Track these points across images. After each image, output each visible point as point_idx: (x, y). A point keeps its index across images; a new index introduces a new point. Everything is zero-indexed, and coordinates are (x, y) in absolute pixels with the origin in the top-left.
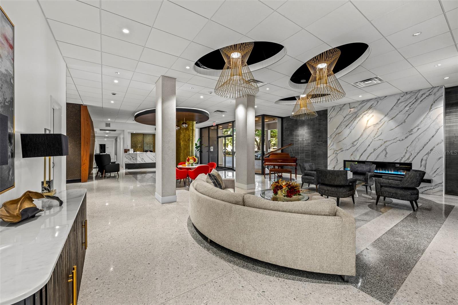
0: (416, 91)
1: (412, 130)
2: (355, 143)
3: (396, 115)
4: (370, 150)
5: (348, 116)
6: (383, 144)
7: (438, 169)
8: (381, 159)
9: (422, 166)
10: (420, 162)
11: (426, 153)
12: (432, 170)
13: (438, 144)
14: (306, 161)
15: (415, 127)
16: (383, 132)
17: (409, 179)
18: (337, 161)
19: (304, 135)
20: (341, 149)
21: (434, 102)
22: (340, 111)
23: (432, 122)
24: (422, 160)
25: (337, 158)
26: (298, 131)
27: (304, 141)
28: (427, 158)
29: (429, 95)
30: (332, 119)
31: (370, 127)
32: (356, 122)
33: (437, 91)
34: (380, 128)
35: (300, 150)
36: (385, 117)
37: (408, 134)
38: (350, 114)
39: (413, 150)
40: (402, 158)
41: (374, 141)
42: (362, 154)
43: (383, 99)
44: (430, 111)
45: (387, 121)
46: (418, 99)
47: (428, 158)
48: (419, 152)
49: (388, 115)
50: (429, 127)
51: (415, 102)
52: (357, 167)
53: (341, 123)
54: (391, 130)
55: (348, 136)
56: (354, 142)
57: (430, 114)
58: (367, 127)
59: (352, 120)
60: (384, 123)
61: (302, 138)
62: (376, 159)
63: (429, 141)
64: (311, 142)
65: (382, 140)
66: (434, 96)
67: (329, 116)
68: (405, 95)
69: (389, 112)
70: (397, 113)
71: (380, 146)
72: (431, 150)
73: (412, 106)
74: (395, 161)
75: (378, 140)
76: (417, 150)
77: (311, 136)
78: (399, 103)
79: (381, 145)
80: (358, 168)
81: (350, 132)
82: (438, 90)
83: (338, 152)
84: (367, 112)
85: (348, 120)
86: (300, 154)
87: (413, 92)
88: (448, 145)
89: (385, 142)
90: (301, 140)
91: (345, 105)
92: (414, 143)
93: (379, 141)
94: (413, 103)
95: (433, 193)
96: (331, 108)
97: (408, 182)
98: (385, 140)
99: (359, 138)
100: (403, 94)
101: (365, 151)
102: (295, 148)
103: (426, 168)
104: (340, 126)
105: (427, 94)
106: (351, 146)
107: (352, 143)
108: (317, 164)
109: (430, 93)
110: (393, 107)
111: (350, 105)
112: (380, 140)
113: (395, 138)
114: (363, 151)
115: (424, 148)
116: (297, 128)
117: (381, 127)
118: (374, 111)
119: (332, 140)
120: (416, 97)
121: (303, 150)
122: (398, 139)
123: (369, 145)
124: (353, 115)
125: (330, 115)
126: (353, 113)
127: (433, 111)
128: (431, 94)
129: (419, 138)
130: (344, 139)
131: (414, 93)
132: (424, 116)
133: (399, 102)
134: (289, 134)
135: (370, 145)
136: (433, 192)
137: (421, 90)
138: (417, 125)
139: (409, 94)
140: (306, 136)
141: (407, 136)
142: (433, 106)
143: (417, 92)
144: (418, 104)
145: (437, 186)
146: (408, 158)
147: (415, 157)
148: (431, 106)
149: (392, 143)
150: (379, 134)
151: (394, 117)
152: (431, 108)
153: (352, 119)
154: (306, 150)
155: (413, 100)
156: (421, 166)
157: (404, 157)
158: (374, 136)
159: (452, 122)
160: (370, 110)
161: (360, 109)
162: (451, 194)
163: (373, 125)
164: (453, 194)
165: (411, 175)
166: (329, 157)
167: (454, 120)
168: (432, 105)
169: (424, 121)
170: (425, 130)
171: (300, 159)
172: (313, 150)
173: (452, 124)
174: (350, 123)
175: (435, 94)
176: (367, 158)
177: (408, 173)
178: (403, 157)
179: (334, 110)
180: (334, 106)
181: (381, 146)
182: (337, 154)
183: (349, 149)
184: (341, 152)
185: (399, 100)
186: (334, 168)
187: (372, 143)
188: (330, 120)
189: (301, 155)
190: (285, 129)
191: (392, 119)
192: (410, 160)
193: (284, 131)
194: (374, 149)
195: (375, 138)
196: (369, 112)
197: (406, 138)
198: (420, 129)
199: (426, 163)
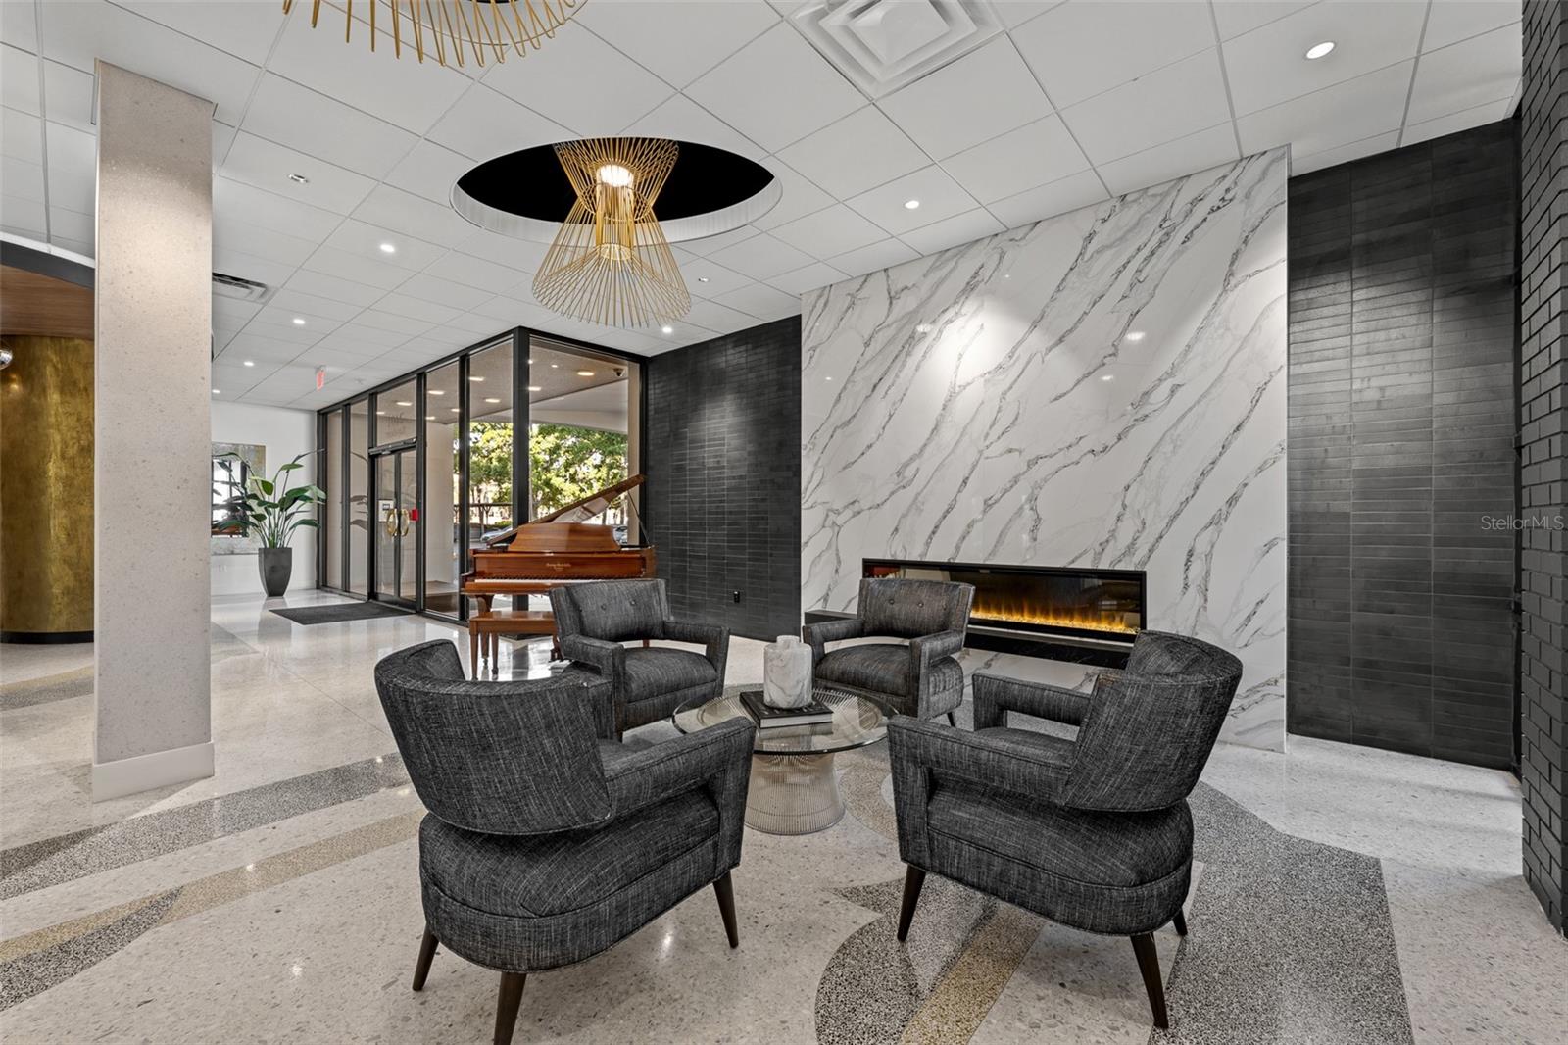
0: (1166, 188)
1: (1146, 394)
2: (909, 473)
3: (1080, 320)
4: (971, 504)
5: (881, 334)
6: (1024, 473)
7: (1262, 601)
8: (1018, 553)
9: (1192, 590)
10: (1183, 568)
11: (1208, 520)
12: (1234, 610)
13: (1261, 469)
14: (732, 564)
15: (1160, 380)
16: (1021, 411)
17: (1122, 740)
18: (839, 562)
19: (724, 439)
20: (853, 503)
21: (1245, 242)
22: (848, 308)
23: (1237, 345)
24: (1190, 553)
25: (837, 550)
26: (702, 422)
27: (724, 467)
28: (1212, 547)
29: (1221, 204)
30: (818, 350)
31: (968, 388)
32: (912, 362)
33: (1260, 181)
34: (1011, 388)
35: (710, 513)
36: (1030, 332)
37: (1128, 421)
38: (888, 326)
39: (1150, 504)
40: (1103, 546)
41: (987, 458)
42: (936, 527)
43: (1023, 238)
44: (1225, 290)
45: (1039, 355)
46: (1174, 227)
47: (1216, 546)
48: (1177, 514)
49: (1042, 322)
50: (1220, 377)
51: (1161, 243)
52: (891, 601)
53: (854, 370)
54: (1056, 399)
55: (880, 435)
56: (906, 465)
57: (1224, 307)
58: (957, 389)
59: (896, 357)
60: (1028, 363)
61: (716, 456)
62: (992, 553)
63: (1221, 454)
64: (748, 471)
65: (1017, 453)
66: (1243, 205)
67: (808, 337)
68: (1117, 209)
69: (1047, 306)
70: (1085, 307)
71: (1009, 486)
72: (1232, 501)
73: (1149, 266)
74: (1073, 561)
75: (1001, 455)
76: (1169, 505)
77: (750, 442)
78: (1091, 257)
79: (1016, 480)
80: (896, 607)
81: (891, 416)
82: (1265, 173)
83: (840, 520)
84: (957, 308)
85: (880, 357)
86: (710, 530)
87: (1151, 192)
88: (1299, 475)
89: (1031, 463)
90: (710, 462)
91: (872, 280)
92: (1156, 464)
93: (1006, 455)
94: (1153, 253)
95: (1238, 734)
96: (814, 296)
97: (1118, 767)
98: (1030, 455)
99: (925, 445)
100: (1108, 206)
101: (948, 511)
102: (690, 502)
103: (1206, 600)
104: (849, 386)
105: (1213, 200)
106: (892, 487)
107: (899, 474)
108: (772, 579)
109: (1228, 191)
110: (1064, 280)
111: (888, 277)
112: (1010, 451)
113: (1071, 440)
114: (940, 514)
115: (1198, 492)
116: (696, 408)
117: (1014, 387)
118: (986, 304)
119: (817, 462)
120: (1165, 220)
121: (717, 513)
122: (1085, 446)
123: (965, 482)
124: (900, 330)
125: (810, 332)
126: (903, 316)
127: (1241, 286)
128: (1231, 200)
129: (1179, 436)
130: (863, 454)
131: (1154, 196)
132: (1197, 323)
133: (1091, 248)
134: (669, 437)
135: (970, 480)
136: (1240, 729)
137: (1188, 176)
138: (1167, 367)
139: (1135, 206)
140: (730, 445)
141: (1127, 430)
142: (1242, 259)
143: (1167, 194)
144: (1174, 254)
145: (1257, 697)
146: (1128, 547)
147: (1161, 537)
148: (1232, 263)
149: (1060, 469)
150: (1005, 421)
151: (1071, 331)
152: (1232, 275)
153: (895, 348)
154: (731, 512)
155: (1149, 235)
156: (1186, 587)
157: (1112, 543)
158: (987, 434)
159: (1317, 355)
160: (971, 298)
161: (931, 296)
162: (1312, 730)
163: (982, 376)
164: (1319, 730)
165: (1137, 702)
166: (806, 543)
167: (1329, 344)
168: (1236, 255)
169: (1199, 347)
170: (1203, 396)
171: (709, 558)
172: (756, 512)
173: (1317, 366)
174: (889, 367)
175: (1247, 196)
176: (958, 548)
177: (1118, 688)
178: (1108, 541)
179: (826, 305)
180: (825, 287)
181: (1016, 483)
182: (836, 529)
183: (883, 503)
184: (854, 516)
185: (1090, 238)
186: (826, 598)
187: (977, 468)
188: (811, 357)
189: (713, 535)
190: (656, 411)
191: (1061, 340)
192: (1136, 558)
193: (650, 423)
194: (985, 502)
195: (987, 443)
196: (963, 311)
197: (1119, 439)
198: (1183, 388)
199: (1208, 573)
